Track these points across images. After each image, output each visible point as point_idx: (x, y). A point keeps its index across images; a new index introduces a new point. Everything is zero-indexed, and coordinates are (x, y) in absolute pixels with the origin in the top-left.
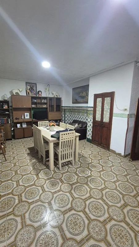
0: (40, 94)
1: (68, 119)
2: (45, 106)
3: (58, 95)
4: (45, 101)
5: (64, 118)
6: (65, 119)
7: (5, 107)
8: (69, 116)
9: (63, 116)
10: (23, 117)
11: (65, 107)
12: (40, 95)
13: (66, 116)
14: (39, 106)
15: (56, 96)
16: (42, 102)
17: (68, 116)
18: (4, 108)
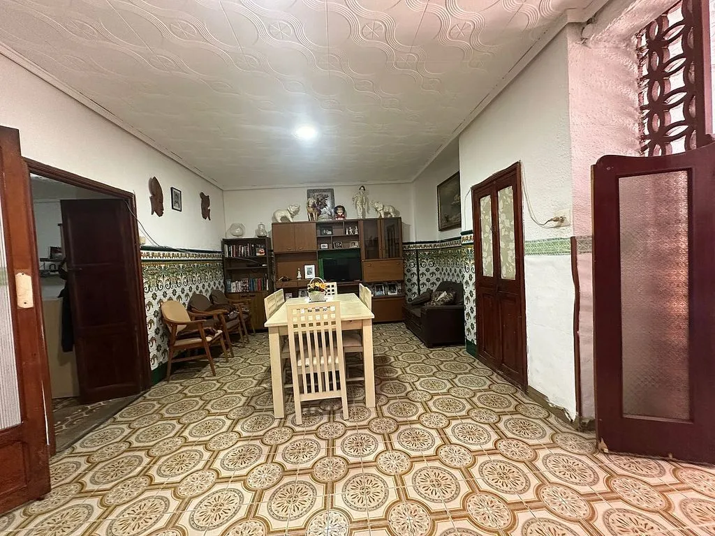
0: (340, 214)
1: (428, 280)
2: (356, 245)
3: (391, 210)
4: (354, 232)
5: (416, 277)
6: (419, 280)
7: (261, 253)
8: (433, 269)
9: (414, 270)
10: (299, 276)
11: (416, 243)
12: (339, 216)
13: (422, 270)
14: (339, 246)
15: (386, 214)
16: (347, 234)
17: (428, 270)
18: (258, 254)
